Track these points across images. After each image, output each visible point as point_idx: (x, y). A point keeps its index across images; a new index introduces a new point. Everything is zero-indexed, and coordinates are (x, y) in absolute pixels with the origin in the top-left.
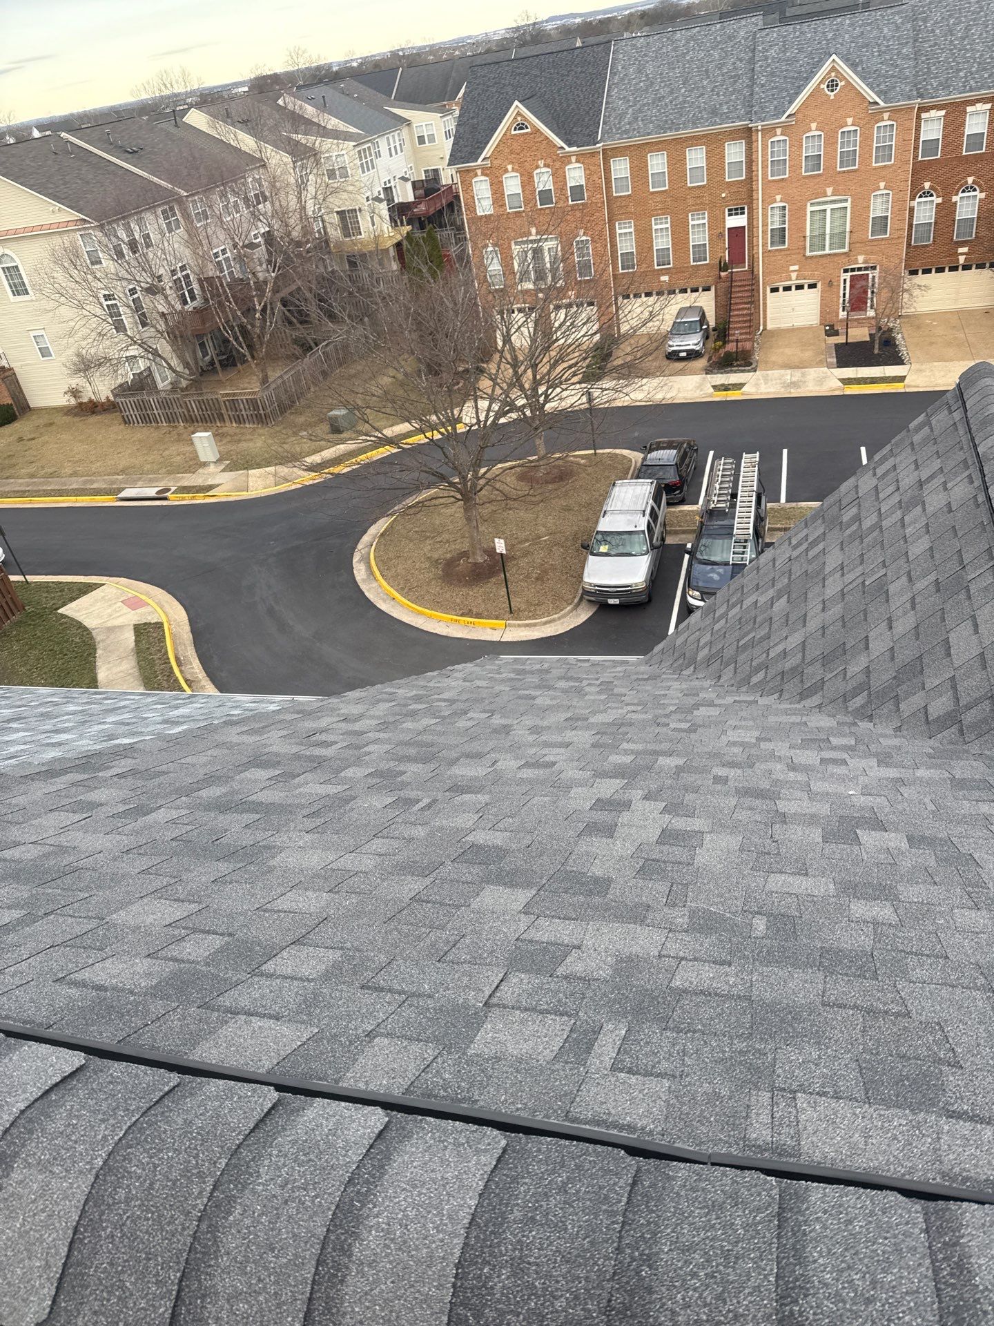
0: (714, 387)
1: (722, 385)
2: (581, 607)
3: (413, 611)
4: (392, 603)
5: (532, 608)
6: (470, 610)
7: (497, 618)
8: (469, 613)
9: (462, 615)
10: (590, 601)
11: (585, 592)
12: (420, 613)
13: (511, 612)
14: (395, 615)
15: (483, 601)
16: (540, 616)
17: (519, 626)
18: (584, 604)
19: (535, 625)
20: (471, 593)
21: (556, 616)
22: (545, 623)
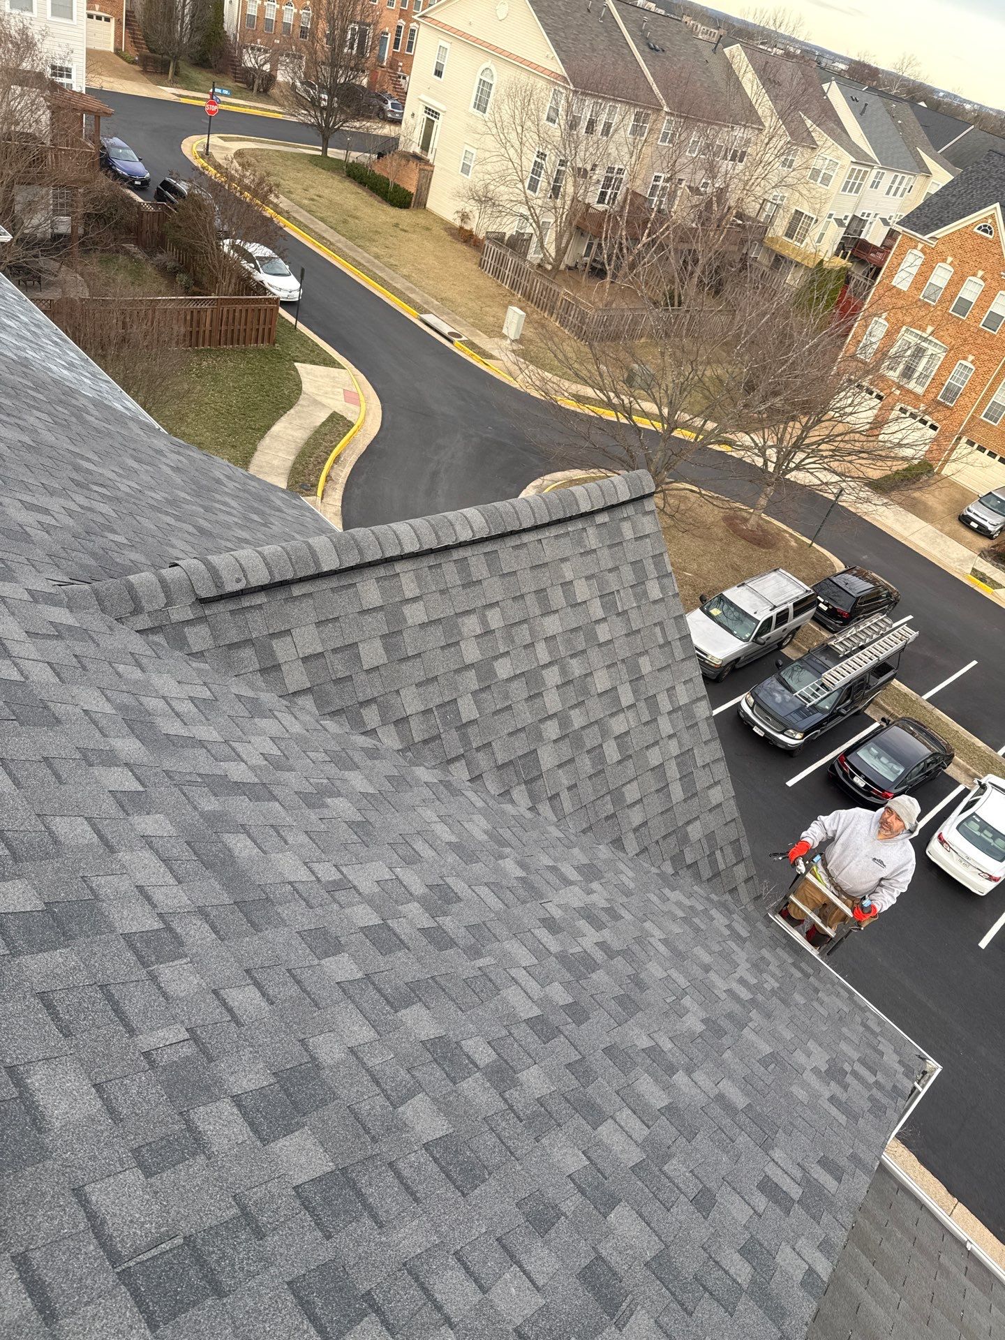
0: (974, 570)
1: (983, 574)
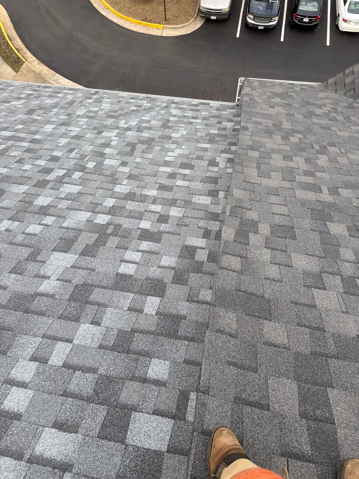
2: (197, 19)
3: (118, 16)
4: (107, 11)
5: (176, 19)
6: (146, 18)
7: (159, 23)
8: (145, 20)
9: (143, 20)
10: (202, 17)
11: (200, 11)
12: (122, 18)
13: (166, 20)
14: (110, 18)
15: (152, 13)
16: (180, 23)
17: (170, 28)
18: (199, 17)
19: (177, 28)
20: (146, 8)
21: (186, 24)
22: (182, 27)
